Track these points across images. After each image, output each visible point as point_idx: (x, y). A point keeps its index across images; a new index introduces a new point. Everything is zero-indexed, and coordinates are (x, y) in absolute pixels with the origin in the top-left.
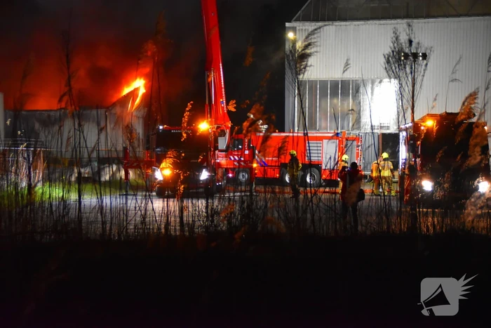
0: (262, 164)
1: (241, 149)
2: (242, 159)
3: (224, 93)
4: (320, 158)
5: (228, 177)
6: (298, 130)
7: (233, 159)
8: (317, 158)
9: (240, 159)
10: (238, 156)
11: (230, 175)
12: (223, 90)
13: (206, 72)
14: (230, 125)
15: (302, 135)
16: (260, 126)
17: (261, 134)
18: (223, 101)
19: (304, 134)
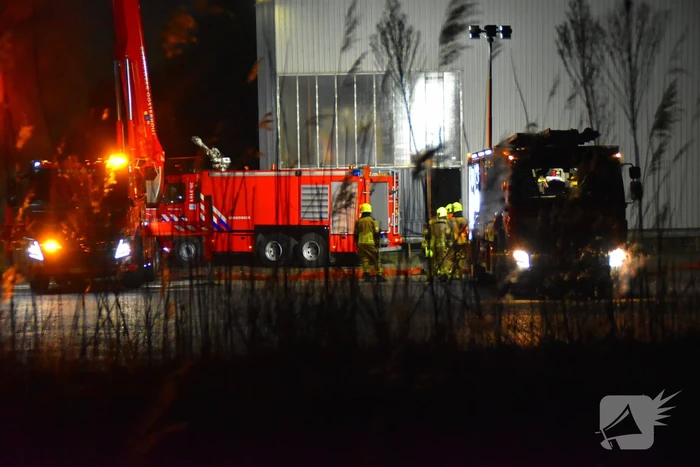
0: (222, 227)
1: (182, 201)
3: (149, 99)
4: (325, 216)
5: (163, 252)
6: (284, 166)
7: (168, 219)
8: (318, 216)
9: (181, 220)
10: (176, 213)
12: (149, 94)
13: (115, 62)
14: (163, 159)
15: (293, 174)
16: (216, 160)
17: (217, 174)
18: (148, 115)
19: (296, 171)
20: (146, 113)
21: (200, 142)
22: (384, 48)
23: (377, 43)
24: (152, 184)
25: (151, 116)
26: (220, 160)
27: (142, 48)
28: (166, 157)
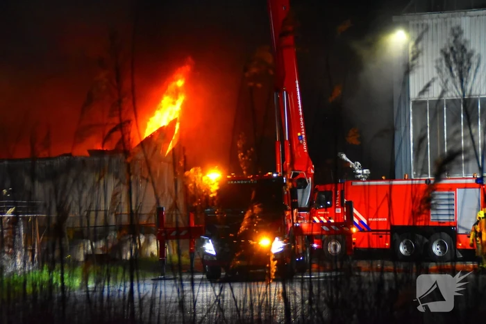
0: (363, 227)
1: (330, 206)
2: (332, 221)
3: (302, 123)
4: (452, 218)
5: (313, 248)
6: (416, 176)
7: (317, 221)
8: (447, 218)
9: (329, 222)
10: (324, 216)
11: (315, 245)
12: (301, 119)
13: (275, 95)
14: (312, 172)
15: (423, 182)
16: (358, 171)
17: (360, 183)
18: (301, 136)
19: (426, 180)
20: (299, 134)
21: (344, 157)
22: (448, 70)
23: (442, 66)
24: (303, 192)
25: (304, 136)
26: (361, 172)
27: (297, 82)
28: (315, 170)
